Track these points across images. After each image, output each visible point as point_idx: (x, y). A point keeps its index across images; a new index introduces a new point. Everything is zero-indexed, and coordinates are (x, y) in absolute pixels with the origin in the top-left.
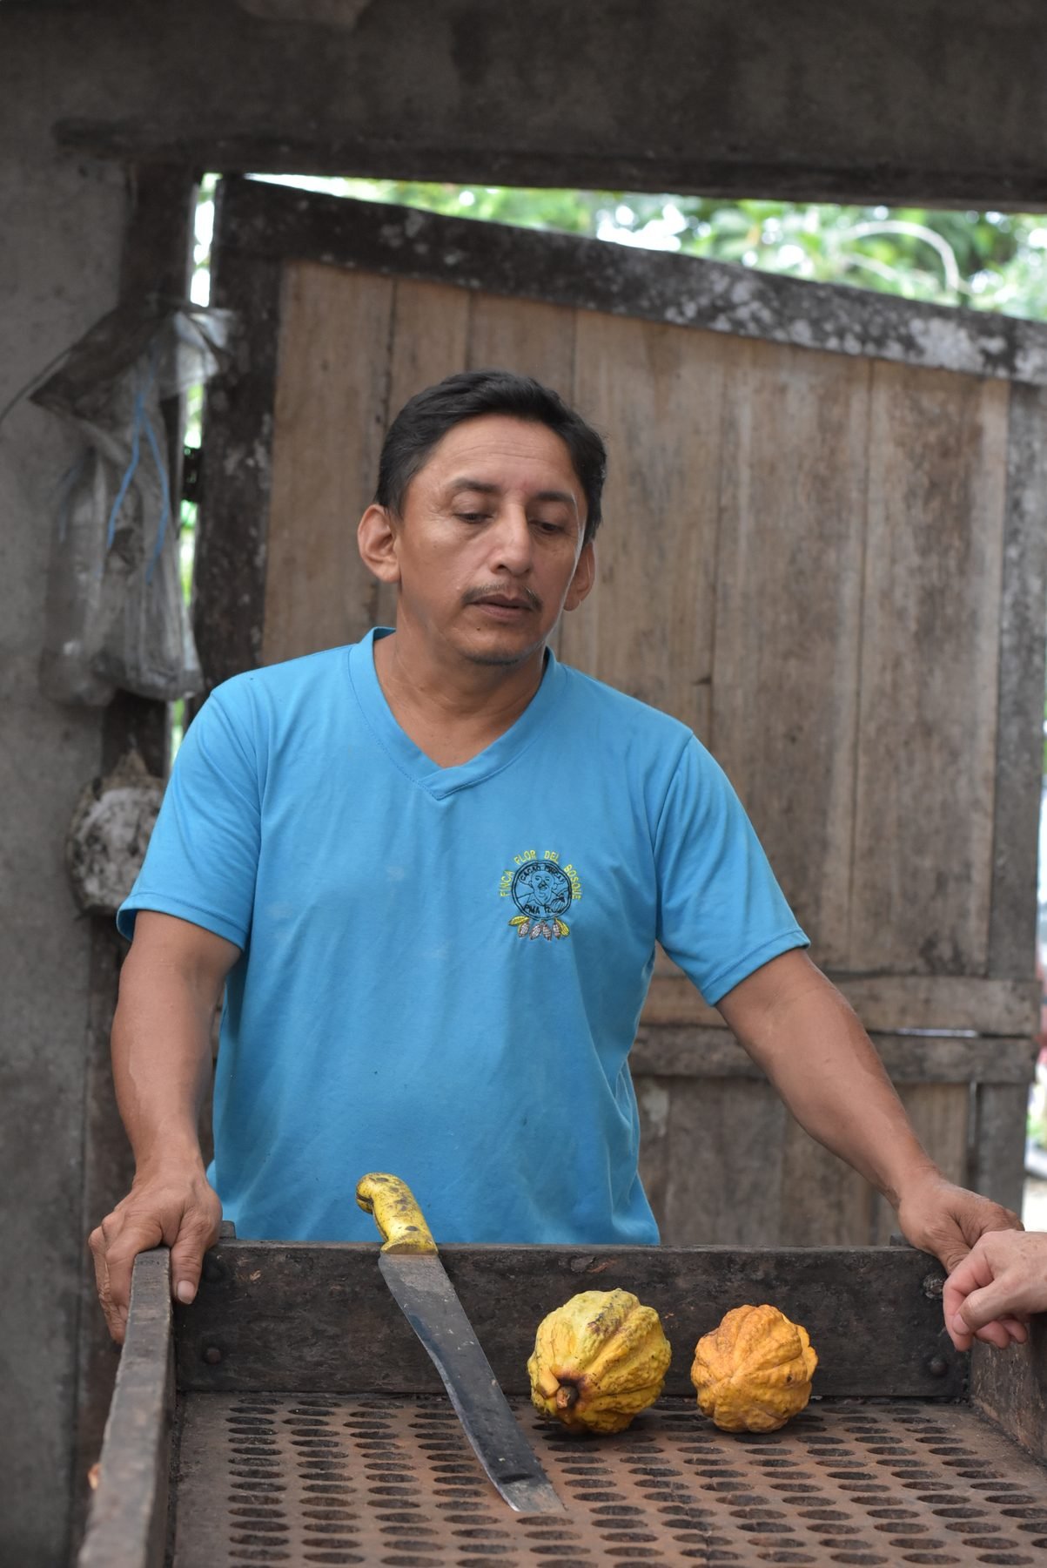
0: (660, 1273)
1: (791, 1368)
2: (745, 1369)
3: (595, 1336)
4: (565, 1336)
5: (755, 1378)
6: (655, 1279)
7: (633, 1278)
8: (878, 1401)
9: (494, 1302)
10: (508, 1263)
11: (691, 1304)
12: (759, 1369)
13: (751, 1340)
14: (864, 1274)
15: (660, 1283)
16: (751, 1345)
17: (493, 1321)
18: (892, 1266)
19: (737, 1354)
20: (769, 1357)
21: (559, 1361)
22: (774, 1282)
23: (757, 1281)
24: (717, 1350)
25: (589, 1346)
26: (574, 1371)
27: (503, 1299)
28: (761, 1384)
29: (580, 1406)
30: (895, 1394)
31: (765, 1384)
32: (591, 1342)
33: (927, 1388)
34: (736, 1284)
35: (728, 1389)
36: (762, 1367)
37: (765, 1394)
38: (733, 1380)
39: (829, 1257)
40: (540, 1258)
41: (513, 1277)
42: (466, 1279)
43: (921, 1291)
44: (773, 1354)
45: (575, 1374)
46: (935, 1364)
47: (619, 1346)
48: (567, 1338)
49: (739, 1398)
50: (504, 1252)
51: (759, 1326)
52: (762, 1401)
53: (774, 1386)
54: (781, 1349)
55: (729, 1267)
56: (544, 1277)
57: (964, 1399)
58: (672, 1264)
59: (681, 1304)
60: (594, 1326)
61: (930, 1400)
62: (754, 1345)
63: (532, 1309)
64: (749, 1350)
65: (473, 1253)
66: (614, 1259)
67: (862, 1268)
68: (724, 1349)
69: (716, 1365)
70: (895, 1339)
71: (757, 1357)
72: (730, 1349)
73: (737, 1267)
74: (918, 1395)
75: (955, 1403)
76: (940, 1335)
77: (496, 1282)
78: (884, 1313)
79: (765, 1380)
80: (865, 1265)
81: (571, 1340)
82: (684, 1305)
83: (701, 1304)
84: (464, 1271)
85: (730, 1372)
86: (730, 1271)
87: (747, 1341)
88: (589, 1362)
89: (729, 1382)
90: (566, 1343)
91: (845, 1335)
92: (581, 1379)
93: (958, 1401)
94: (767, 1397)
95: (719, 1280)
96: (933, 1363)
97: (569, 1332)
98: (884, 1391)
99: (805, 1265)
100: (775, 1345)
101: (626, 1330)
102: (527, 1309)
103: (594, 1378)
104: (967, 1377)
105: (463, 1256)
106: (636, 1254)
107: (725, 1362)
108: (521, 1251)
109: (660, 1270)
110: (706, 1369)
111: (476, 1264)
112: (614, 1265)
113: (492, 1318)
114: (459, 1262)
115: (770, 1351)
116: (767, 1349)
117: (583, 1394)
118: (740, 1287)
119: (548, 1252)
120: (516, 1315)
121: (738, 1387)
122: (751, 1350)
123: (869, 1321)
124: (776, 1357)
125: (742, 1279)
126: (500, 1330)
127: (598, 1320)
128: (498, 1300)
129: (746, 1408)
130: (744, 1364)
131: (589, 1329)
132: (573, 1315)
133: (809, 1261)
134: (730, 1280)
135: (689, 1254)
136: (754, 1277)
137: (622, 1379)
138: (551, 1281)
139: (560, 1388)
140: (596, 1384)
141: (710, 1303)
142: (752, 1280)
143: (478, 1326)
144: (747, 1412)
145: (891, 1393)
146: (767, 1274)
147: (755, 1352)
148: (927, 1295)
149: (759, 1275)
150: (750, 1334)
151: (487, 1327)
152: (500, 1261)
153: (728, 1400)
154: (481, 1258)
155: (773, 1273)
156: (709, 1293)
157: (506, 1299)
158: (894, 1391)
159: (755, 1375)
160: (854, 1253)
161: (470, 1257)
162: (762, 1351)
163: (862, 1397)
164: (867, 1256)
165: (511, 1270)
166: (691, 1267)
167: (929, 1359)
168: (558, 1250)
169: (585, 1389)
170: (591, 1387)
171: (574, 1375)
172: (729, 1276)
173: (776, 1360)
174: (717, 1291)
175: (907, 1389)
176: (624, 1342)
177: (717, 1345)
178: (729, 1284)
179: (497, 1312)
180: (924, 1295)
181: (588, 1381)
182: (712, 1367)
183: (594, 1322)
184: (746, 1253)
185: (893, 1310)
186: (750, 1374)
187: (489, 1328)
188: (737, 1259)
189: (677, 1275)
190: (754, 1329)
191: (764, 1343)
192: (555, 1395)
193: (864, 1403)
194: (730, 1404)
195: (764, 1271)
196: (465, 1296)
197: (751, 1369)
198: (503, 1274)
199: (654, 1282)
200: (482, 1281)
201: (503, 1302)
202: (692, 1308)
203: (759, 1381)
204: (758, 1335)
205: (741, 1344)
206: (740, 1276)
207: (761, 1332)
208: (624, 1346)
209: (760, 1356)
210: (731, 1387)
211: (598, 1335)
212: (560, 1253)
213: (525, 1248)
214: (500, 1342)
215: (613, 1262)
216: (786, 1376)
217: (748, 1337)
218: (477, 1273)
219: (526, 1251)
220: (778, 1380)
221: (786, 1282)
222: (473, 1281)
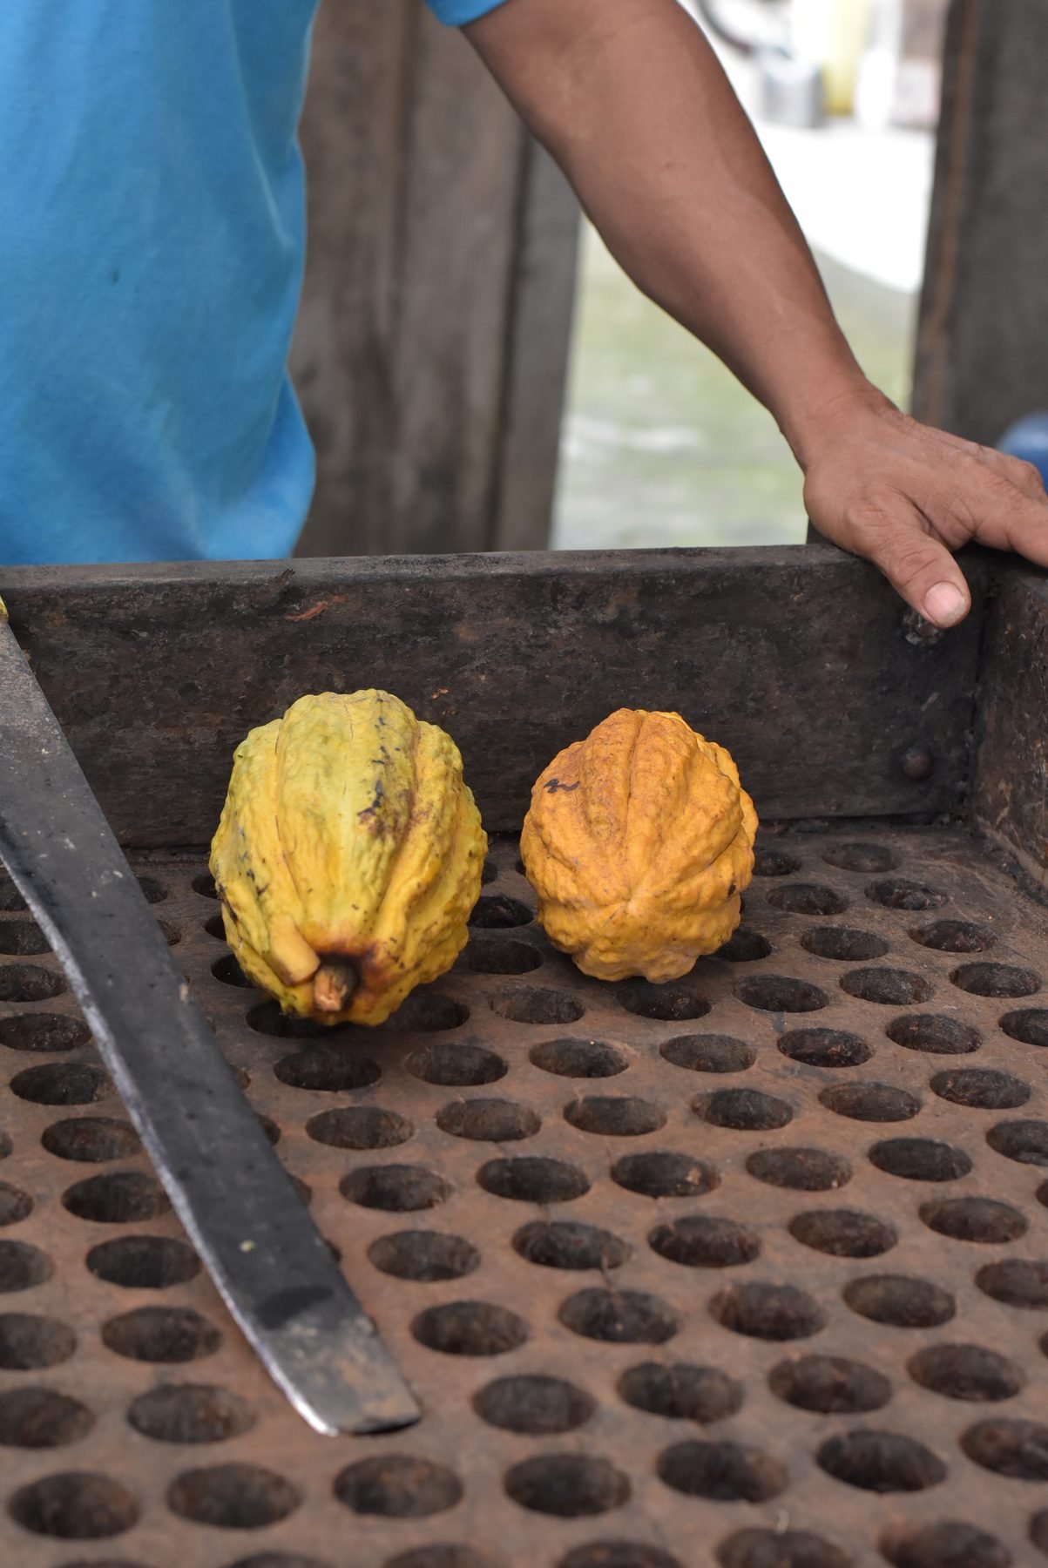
0: (426, 617)
1: (733, 864)
2: (654, 883)
3: (377, 846)
4: (316, 848)
5: (674, 900)
6: (417, 627)
7: (375, 628)
8: (807, 827)
9: (107, 683)
10: (135, 608)
11: (481, 670)
12: (680, 880)
13: (658, 815)
14: (799, 604)
15: (426, 634)
16: (660, 827)
17: (105, 717)
18: (850, 589)
19: (636, 850)
20: (695, 852)
21: (317, 912)
22: (636, 624)
23: (604, 624)
24: (591, 834)
25: (370, 872)
26: (354, 939)
27: (126, 676)
28: (686, 908)
29: (361, 1003)
30: (840, 814)
31: (692, 908)
32: (373, 862)
33: (891, 802)
34: (565, 632)
35: (623, 925)
36: (685, 874)
37: (690, 926)
38: (634, 907)
39: (738, 575)
40: (198, 598)
41: (144, 635)
42: (52, 641)
43: (899, 632)
44: (703, 843)
45: (357, 944)
46: (914, 760)
47: (424, 860)
48: (321, 852)
49: (643, 939)
50: (128, 588)
51: (670, 781)
52: (685, 941)
53: (708, 908)
54: (716, 830)
55: (555, 601)
56: (206, 632)
57: (959, 818)
58: (447, 599)
59: (462, 672)
60: (372, 820)
61: (898, 821)
62: (665, 827)
63: (182, 692)
64: (658, 839)
65: (67, 593)
66: (340, 594)
67: (796, 593)
68: (605, 835)
69: (593, 871)
70: (846, 717)
71: (675, 853)
72: (618, 836)
73: (569, 600)
74: (879, 813)
75: (942, 823)
76: (924, 708)
77: (112, 646)
78: (830, 673)
79: (691, 902)
80: (802, 589)
81: (329, 853)
82: (467, 674)
83: (500, 670)
84: (49, 627)
85: (624, 891)
86: (555, 609)
87: (653, 821)
88: (375, 913)
89: (625, 913)
90: (321, 863)
91: (758, 713)
92: (369, 952)
93: (946, 819)
94: (693, 931)
95: (535, 625)
96: (908, 757)
97: (321, 837)
98: (822, 808)
99: (693, 593)
100: (705, 823)
101: (427, 813)
102: (171, 692)
103: (392, 947)
104: (965, 777)
105: (47, 599)
106: (380, 582)
107: (613, 867)
108: (160, 587)
109: (425, 611)
110: (571, 874)
111: (72, 614)
112: (338, 605)
113: (104, 712)
114: (41, 611)
115: (697, 838)
116: (691, 834)
117: (370, 981)
118: (573, 635)
119: (213, 585)
120: (150, 705)
121: (643, 922)
122: (661, 840)
123: (804, 689)
124: (709, 848)
125: (578, 621)
126: (119, 733)
127: (377, 804)
128: (115, 680)
129: (653, 955)
130: (652, 872)
131: (364, 827)
132: (317, 784)
133: (702, 584)
134: (555, 625)
135: (481, 579)
136: (600, 617)
137: (435, 929)
138: (218, 640)
139: (320, 968)
140: (396, 959)
141: (516, 668)
142: (595, 624)
143: (76, 729)
144: (653, 962)
145: (832, 811)
146: (623, 611)
147: (668, 842)
148: (909, 638)
149: (610, 613)
150: (655, 802)
151: (94, 728)
152: (119, 605)
153: (620, 944)
154: (82, 601)
155: (635, 609)
156: (516, 649)
157: (132, 676)
158: (839, 806)
159: (672, 895)
160: (784, 568)
161: (61, 601)
162: (682, 840)
163: (781, 821)
164: (805, 572)
165: (142, 621)
166: (484, 603)
167: (903, 750)
168: (233, 580)
169: (377, 972)
170: (388, 967)
171: (353, 946)
172: (555, 616)
173: (709, 856)
174: (530, 646)
175: (860, 803)
176: (431, 846)
177: (590, 822)
178: (552, 631)
179: (113, 700)
180: (903, 638)
181: (381, 956)
182: (584, 874)
183: (368, 810)
184: (587, 574)
185: (846, 666)
186: (666, 892)
187: (98, 730)
188: (570, 586)
189: (459, 617)
190: (662, 791)
191: (683, 819)
192: (311, 979)
193: (782, 834)
194: (623, 950)
195: (618, 606)
196: (52, 673)
197: (666, 882)
198: (124, 631)
199: (415, 633)
200: (85, 646)
201: (126, 682)
202: (483, 678)
203: (680, 904)
204: (669, 802)
205: (641, 827)
206: (574, 615)
207: (674, 794)
208: (431, 858)
209: (680, 853)
210: (629, 921)
211: (383, 840)
212: (237, 587)
213: (168, 580)
214: (118, 755)
215: (336, 599)
216: (728, 885)
217: (652, 810)
218: (76, 630)
219: (170, 585)
220: (713, 897)
221: (657, 624)
222: (67, 644)
